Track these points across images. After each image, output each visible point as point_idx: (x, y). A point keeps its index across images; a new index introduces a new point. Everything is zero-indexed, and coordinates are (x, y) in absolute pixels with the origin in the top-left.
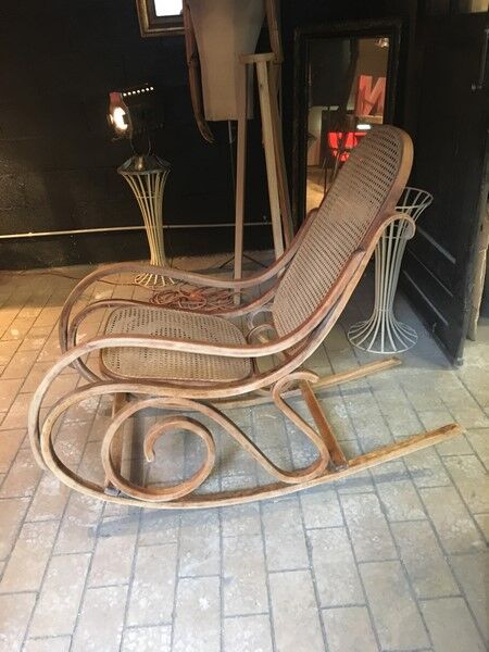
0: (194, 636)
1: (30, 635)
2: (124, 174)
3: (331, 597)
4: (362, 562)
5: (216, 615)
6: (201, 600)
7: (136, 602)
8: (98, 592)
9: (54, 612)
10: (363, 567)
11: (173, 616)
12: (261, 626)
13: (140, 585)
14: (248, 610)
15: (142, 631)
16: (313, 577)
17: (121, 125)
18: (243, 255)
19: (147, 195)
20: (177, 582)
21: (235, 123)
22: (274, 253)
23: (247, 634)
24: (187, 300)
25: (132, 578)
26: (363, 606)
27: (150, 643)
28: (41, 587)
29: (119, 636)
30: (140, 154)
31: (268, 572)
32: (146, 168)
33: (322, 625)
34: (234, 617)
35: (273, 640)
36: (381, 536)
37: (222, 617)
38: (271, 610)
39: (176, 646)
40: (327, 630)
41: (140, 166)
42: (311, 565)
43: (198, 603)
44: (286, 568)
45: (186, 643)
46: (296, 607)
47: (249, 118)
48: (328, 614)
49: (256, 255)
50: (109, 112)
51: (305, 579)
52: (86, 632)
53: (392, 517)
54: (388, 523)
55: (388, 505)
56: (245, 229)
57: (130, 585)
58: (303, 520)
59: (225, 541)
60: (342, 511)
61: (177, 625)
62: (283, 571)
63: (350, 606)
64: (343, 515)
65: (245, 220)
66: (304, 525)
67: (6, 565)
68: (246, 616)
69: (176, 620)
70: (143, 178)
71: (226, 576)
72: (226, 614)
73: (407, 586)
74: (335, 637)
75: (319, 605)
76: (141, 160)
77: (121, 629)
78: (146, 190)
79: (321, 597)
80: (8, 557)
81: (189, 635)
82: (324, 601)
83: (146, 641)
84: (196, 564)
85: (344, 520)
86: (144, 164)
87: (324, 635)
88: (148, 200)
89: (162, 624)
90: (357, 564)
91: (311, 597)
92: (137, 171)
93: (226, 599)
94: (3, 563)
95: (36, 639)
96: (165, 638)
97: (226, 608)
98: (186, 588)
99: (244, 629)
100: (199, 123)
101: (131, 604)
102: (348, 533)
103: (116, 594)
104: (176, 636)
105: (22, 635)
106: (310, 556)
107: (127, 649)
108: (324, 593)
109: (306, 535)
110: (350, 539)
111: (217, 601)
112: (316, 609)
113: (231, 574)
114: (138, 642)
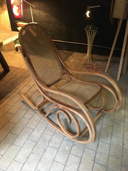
0: (62, 154)
1: (29, 138)
2: (86, 30)
3: (98, 161)
4: (111, 156)
5: (68, 152)
6: (67, 147)
7: (52, 141)
8: (45, 135)
9: (35, 135)
10: (110, 157)
11: (59, 148)
12: (78, 160)
13: (55, 137)
14: (76, 154)
15: (51, 148)
16: (96, 154)
17: (88, 16)
20: (63, 140)
21: (120, 19)
23: (74, 160)
25: (54, 135)
26: (106, 167)
27: (52, 152)
28: (35, 128)
29: (46, 147)
31: (85, 147)
32: (92, 29)
33: (93, 166)
34: (73, 154)
35: (80, 164)
36: (119, 151)
38: (82, 157)
39: (57, 155)
41: (90, 28)
42: (97, 150)
44: (90, 148)
45: (59, 156)
46: (88, 159)
47: (124, 19)
48: (96, 165)
50: (86, 12)
51: (94, 153)
52: (40, 143)
53: (124, 147)
54: (123, 148)
55: (125, 143)
57: (53, 136)
61: (59, 150)
62: (89, 149)
63: (102, 165)
64: (111, 141)
67: (30, 121)
68: (76, 156)
69: (59, 149)
71: (74, 144)
73: (120, 167)
76: (91, 26)
78: (90, 35)
80: (31, 119)
82: (96, 161)
85: (111, 143)
87: (93, 169)
88: (90, 38)
89: (56, 149)
90: (109, 155)
91: (94, 159)
93: (72, 149)
96: (55, 152)
97: (71, 152)
98: (64, 142)
99: (74, 158)
101: (51, 141)
102: (110, 146)
103: (49, 137)
104: (58, 153)
105: (27, 138)
106: (97, 148)
107: (47, 151)
108: (97, 159)
109: (98, 142)
110: (110, 148)
111: (70, 149)
112: (93, 162)
113: (76, 144)
114: (49, 150)
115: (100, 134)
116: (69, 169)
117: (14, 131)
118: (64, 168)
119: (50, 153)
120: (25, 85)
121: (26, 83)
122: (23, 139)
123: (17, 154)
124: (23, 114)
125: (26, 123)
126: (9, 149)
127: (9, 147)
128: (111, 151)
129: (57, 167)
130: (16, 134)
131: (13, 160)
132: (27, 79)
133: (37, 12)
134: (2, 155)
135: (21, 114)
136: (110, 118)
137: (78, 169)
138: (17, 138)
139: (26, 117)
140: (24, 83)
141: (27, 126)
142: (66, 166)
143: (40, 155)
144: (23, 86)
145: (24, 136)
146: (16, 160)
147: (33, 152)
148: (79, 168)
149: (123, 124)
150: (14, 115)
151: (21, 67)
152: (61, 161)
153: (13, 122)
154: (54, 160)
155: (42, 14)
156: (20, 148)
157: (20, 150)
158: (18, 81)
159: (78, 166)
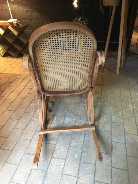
0: (71, 165)
1: (26, 152)
3: (116, 165)
4: (129, 156)
5: (79, 161)
6: (75, 155)
7: (56, 150)
10: (129, 158)
11: (66, 157)
12: (92, 168)
13: (58, 146)
15: (56, 159)
16: (111, 157)
17: (76, 6)
18: (107, 52)
20: (69, 147)
22: (118, 53)
23: (87, 169)
25: (57, 143)
26: (126, 170)
27: (58, 164)
28: (32, 139)
29: (50, 159)
30: (80, 16)
32: (81, 20)
33: (112, 173)
34: (84, 163)
35: (95, 173)
36: (137, 150)
37: (80, 161)
38: (96, 163)
41: (80, 20)
42: (111, 153)
45: (68, 167)
46: (104, 165)
47: (118, 5)
48: (114, 170)
49: (112, 53)
50: (73, 1)
51: (109, 157)
56: (109, 44)
57: (56, 145)
58: (111, 138)
59: (86, 139)
60: (125, 138)
63: (122, 169)
64: (125, 140)
65: (110, 41)
66: (111, 140)
67: (24, 131)
68: (88, 163)
69: (67, 159)
71: (84, 150)
74: (115, 178)
75: (111, 166)
76: (80, 18)
77: (51, 157)
79: (113, 164)
80: (25, 129)
81: (70, 164)
82: (114, 165)
83: (57, 163)
84: (75, 144)
85: (125, 142)
87: (112, 176)
89: (62, 159)
90: (127, 156)
91: (109, 163)
92: (79, 21)
93: (82, 156)
94: (23, 130)
95: (28, 154)
96: (63, 163)
97: (82, 159)
98: (71, 150)
99: (87, 167)
100: (101, 7)
102: (126, 146)
103: (51, 146)
104: (66, 163)
105: (24, 152)
106: (112, 150)
107: (51, 163)
108: (114, 163)
109: (111, 143)
110: (126, 148)
111: (80, 156)
113: (85, 149)
114: (55, 162)
115: (111, 134)
116: (83, 181)
117: (6, 147)
118: (77, 181)
119: (56, 166)
120: (11, 91)
121: (13, 88)
122: (19, 154)
123: (14, 173)
124: (14, 124)
125: (20, 135)
126: (2, 169)
127: (3, 167)
128: (127, 152)
129: (68, 181)
130: (8, 150)
131: (10, 182)
132: (13, 84)
133: (15, 7)
135: (12, 125)
136: (119, 115)
137: (94, 179)
138: (11, 154)
139: (18, 127)
140: (9, 89)
141: (21, 138)
142: (79, 178)
143: (44, 170)
144: (9, 93)
145: (19, 151)
146: (14, 182)
148: (95, 177)
149: (134, 119)
150: (3, 127)
151: (3, 72)
152: (72, 173)
153: (3, 136)
154: (63, 173)
155: (21, 9)
156: (17, 166)
157: (17, 169)
158: (2, 87)
159: (93, 175)
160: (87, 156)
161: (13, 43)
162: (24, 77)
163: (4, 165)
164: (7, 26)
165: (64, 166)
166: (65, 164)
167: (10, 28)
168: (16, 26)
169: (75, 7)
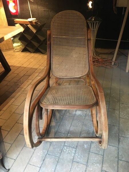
0: (81, 154)
3: (123, 158)
5: (88, 151)
8: (60, 134)
11: (77, 147)
12: (99, 158)
14: (97, 152)
15: (68, 148)
16: (118, 150)
17: (90, 6)
19: (93, 29)
21: (126, 8)
23: (96, 159)
24: (98, 61)
27: (69, 152)
29: (62, 147)
30: (94, 16)
32: (95, 20)
33: (118, 164)
34: (93, 153)
38: (104, 154)
40: (119, 166)
41: (93, 20)
42: (118, 146)
43: (84, 146)
45: (79, 155)
46: (111, 157)
48: (120, 162)
49: (122, 51)
50: (88, 2)
51: (116, 150)
61: (77, 149)
63: (128, 162)
65: (121, 39)
66: (119, 134)
68: (96, 154)
70: (93, 23)
72: (91, 151)
74: (121, 169)
76: (94, 18)
77: (63, 145)
78: (93, 27)
79: (119, 157)
81: (80, 153)
83: (69, 151)
86: (94, 19)
88: (93, 30)
89: (73, 148)
91: (117, 155)
93: (91, 147)
96: (73, 151)
97: (91, 150)
99: (95, 157)
100: (114, 8)
104: (77, 152)
107: (63, 151)
108: (121, 156)
109: (119, 138)
111: (89, 147)
112: (117, 159)
114: (66, 150)
115: (119, 129)
116: (91, 169)
118: (86, 168)
119: (67, 153)
120: (29, 83)
121: (30, 81)
123: (32, 157)
126: (22, 152)
127: (22, 150)
129: (78, 167)
131: (28, 163)
132: (31, 77)
133: (35, 7)
134: (15, 159)
136: (127, 112)
137: (102, 168)
142: (88, 166)
143: (57, 156)
144: (27, 85)
146: (31, 164)
147: (49, 153)
148: (102, 167)
150: (22, 115)
151: (22, 66)
152: (81, 161)
154: (74, 160)
155: (40, 9)
156: (34, 150)
157: (33, 153)
158: (21, 80)
159: (101, 165)
160: (95, 147)
161: (31, 40)
162: (40, 71)
163: (22, 149)
164: (27, 25)
165: (75, 154)
166: (75, 152)
167: (29, 26)
168: (35, 24)
169: (90, 8)
